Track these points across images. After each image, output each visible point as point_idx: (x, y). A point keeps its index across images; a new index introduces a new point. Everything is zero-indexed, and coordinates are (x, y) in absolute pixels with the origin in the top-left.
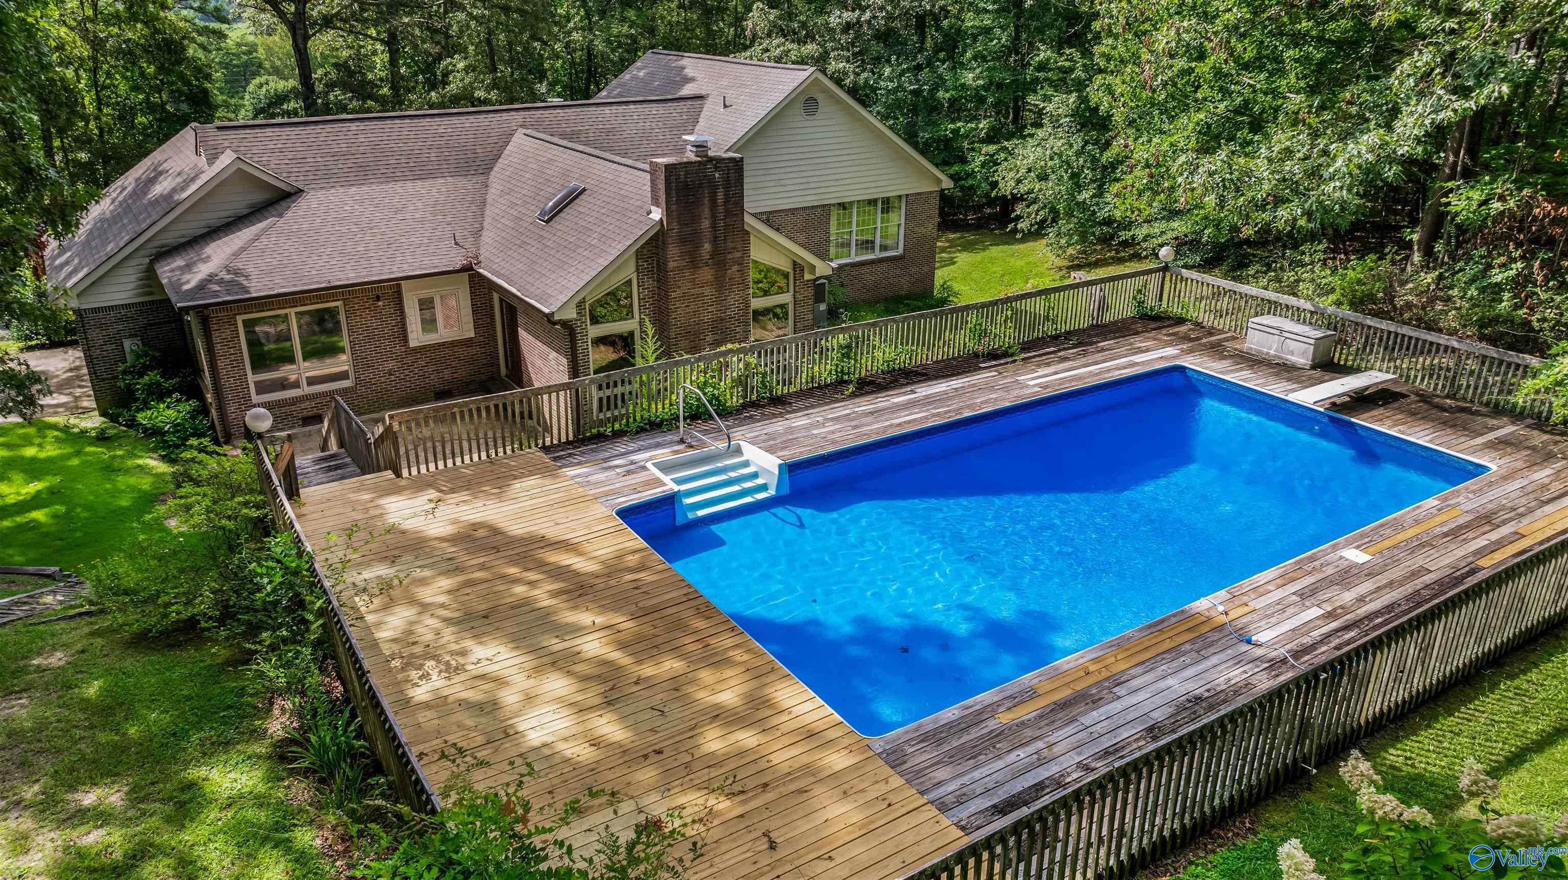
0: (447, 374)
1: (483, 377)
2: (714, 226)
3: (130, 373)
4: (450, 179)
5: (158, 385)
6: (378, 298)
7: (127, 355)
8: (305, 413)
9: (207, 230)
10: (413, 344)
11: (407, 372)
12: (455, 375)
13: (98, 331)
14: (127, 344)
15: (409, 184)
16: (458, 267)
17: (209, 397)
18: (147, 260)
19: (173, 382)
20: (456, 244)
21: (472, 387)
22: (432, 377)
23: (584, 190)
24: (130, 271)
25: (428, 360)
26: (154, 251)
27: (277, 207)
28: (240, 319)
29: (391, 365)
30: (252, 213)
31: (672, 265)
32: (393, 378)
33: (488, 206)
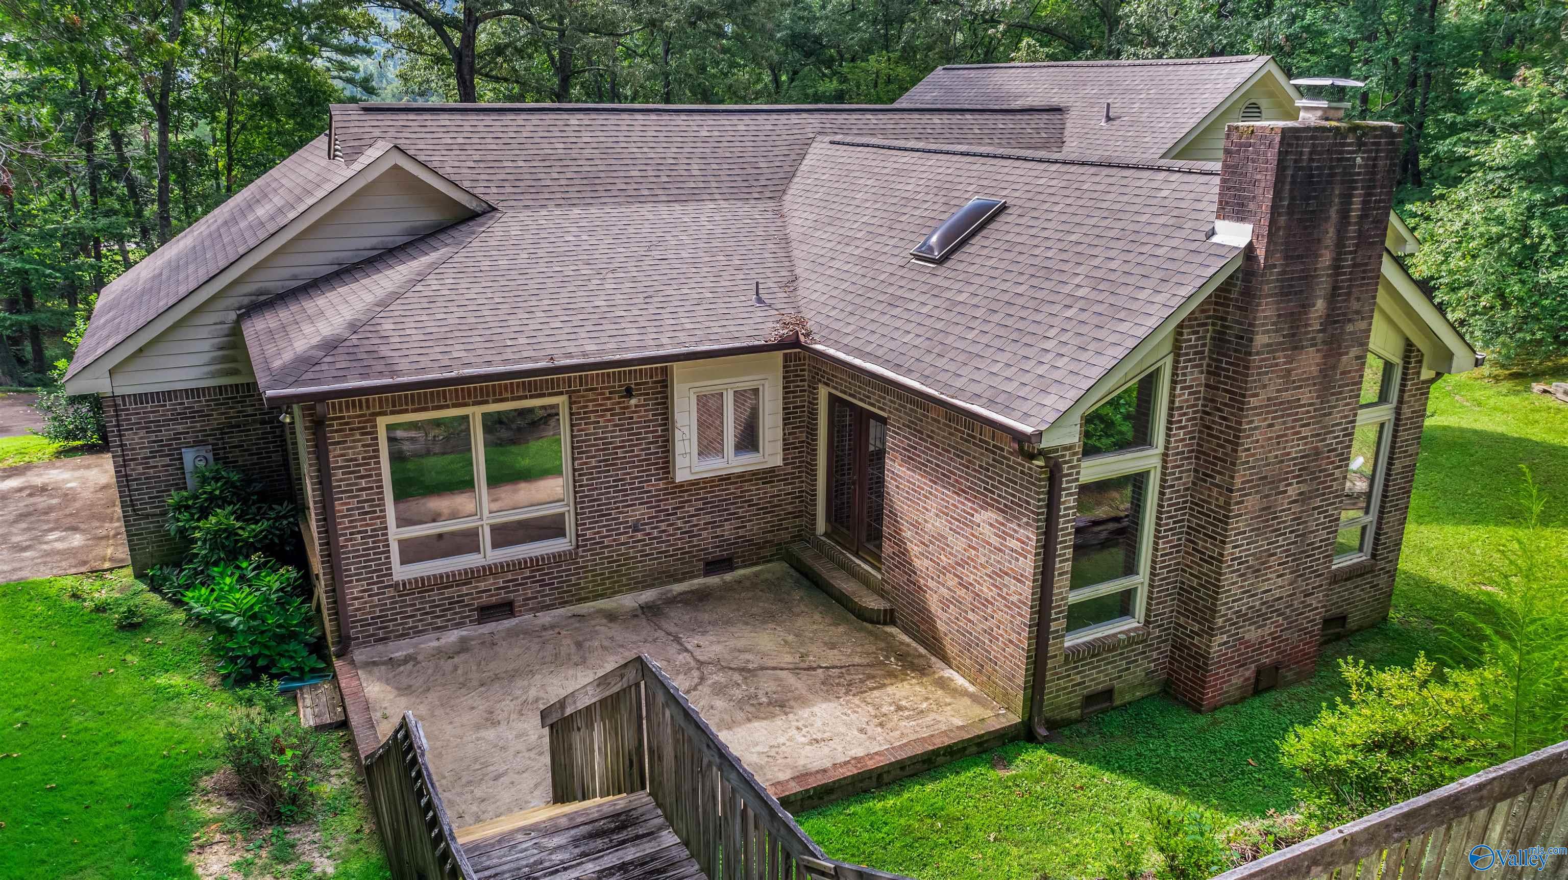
0: (728, 530)
1: (785, 536)
2: (1337, 267)
3: (187, 508)
4: (724, 204)
5: (231, 532)
6: (629, 393)
7: (188, 476)
8: (485, 599)
9: (336, 268)
10: (682, 475)
11: (663, 526)
12: (741, 532)
13: (142, 433)
14: (189, 456)
15: (663, 208)
16: (773, 339)
17: (317, 565)
18: (233, 316)
19: (257, 528)
20: (760, 300)
21: (766, 552)
22: (704, 534)
23: (1004, 208)
24: (204, 333)
25: (700, 504)
26: (246, 301)
27: (455, 233)
28: (382, 422)
29: (639, 512)
30: (410, 244)
31: (1261, 340)
32: (639, 536)
33: (794, 244)
